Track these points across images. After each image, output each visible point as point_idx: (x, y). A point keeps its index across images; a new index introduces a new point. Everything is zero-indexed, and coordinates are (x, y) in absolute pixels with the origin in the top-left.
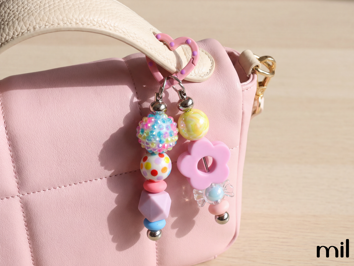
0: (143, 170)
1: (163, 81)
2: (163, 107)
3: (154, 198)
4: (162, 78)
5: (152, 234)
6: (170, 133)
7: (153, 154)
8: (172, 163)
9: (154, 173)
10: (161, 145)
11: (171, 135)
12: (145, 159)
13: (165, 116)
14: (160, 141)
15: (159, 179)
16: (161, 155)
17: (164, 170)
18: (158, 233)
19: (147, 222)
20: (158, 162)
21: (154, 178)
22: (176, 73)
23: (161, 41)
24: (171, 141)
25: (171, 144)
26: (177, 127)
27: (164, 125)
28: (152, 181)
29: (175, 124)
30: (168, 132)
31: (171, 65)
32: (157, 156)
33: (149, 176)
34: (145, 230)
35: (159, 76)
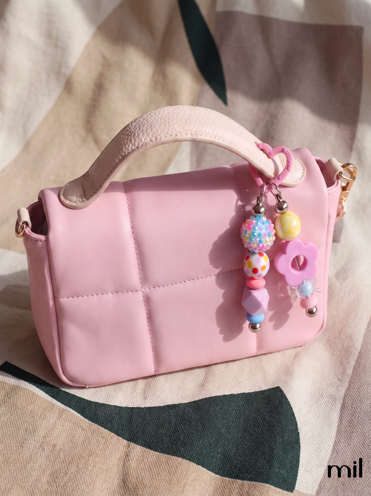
0: (246, 268)
1: (262, 187)
2: (262, 210)
3: (255, 293)
4: (262, 183)
5: (253, 327)
6: (269, 233)
7: (254, 253)
8: (270, 262)
9: (255, 271)
10: (260, 245)
11: (269, 236)
12: (248, 258)
13: (264, 219)
14: (260, 241)
15: (259, 276)
16: (261, 254)
17: (263, 268)
18: (258, 326)
19: (249, 316)
20: (258, 261)
21: (255, 276)
22: (274, 178)
23: (261, 150)
24: (269, 241)
25: (269, 244)
26: (274, 228)
27: (264, 226)
28: (253, 279)
29: (273, 225)
30: (267, 232)
31: (269, 171)
32: (257, 256)
33: (251, 274)
34: (247, 323)
35: (260, 181)
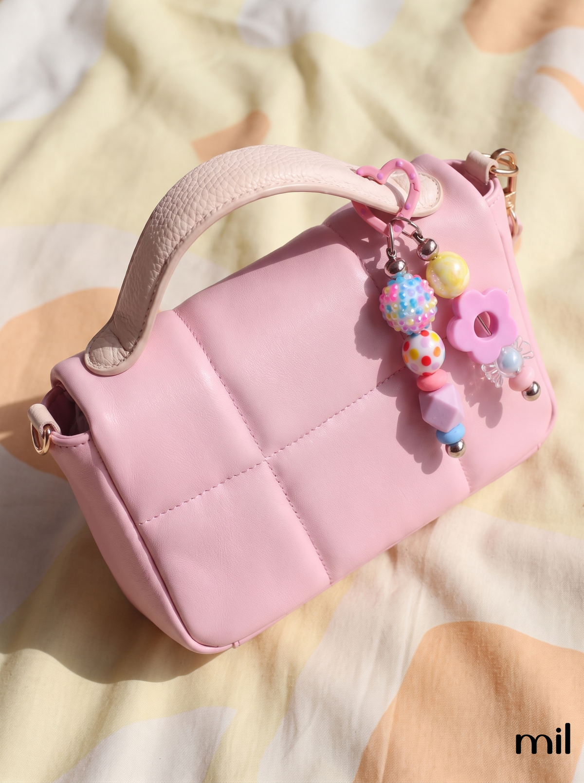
0: (409, 365)
1: (387, 230)
2: (401, 265)
3: (439, 396)
4: (386, 225)
5: (454, 449)
6: (426, 294)
7: (413, 335)
8: (442, 339)
9: (426, 361)
10: (420, 318)
11: (428, 299)
12: (407, 346)
13: (409, 276)
14: (418, 313)
15: (434, 367)
16: (425, 333)
17: (436, 352)
18: (460, 445)
19: (440, 434)
20: (424, 344)
21: (428, 369)
22: (400, 211)
23: (365, 177)
24: (430, 307)
25: (433, 312)
26: (430, 285)
27: (413, 287)
28: (426, 375)
29: (425, 281)
30: (422, 295)
31: (389, 204)
32: (420, 338)
33: (421, 370)
34: (443, 447)
35: (380, 223)
